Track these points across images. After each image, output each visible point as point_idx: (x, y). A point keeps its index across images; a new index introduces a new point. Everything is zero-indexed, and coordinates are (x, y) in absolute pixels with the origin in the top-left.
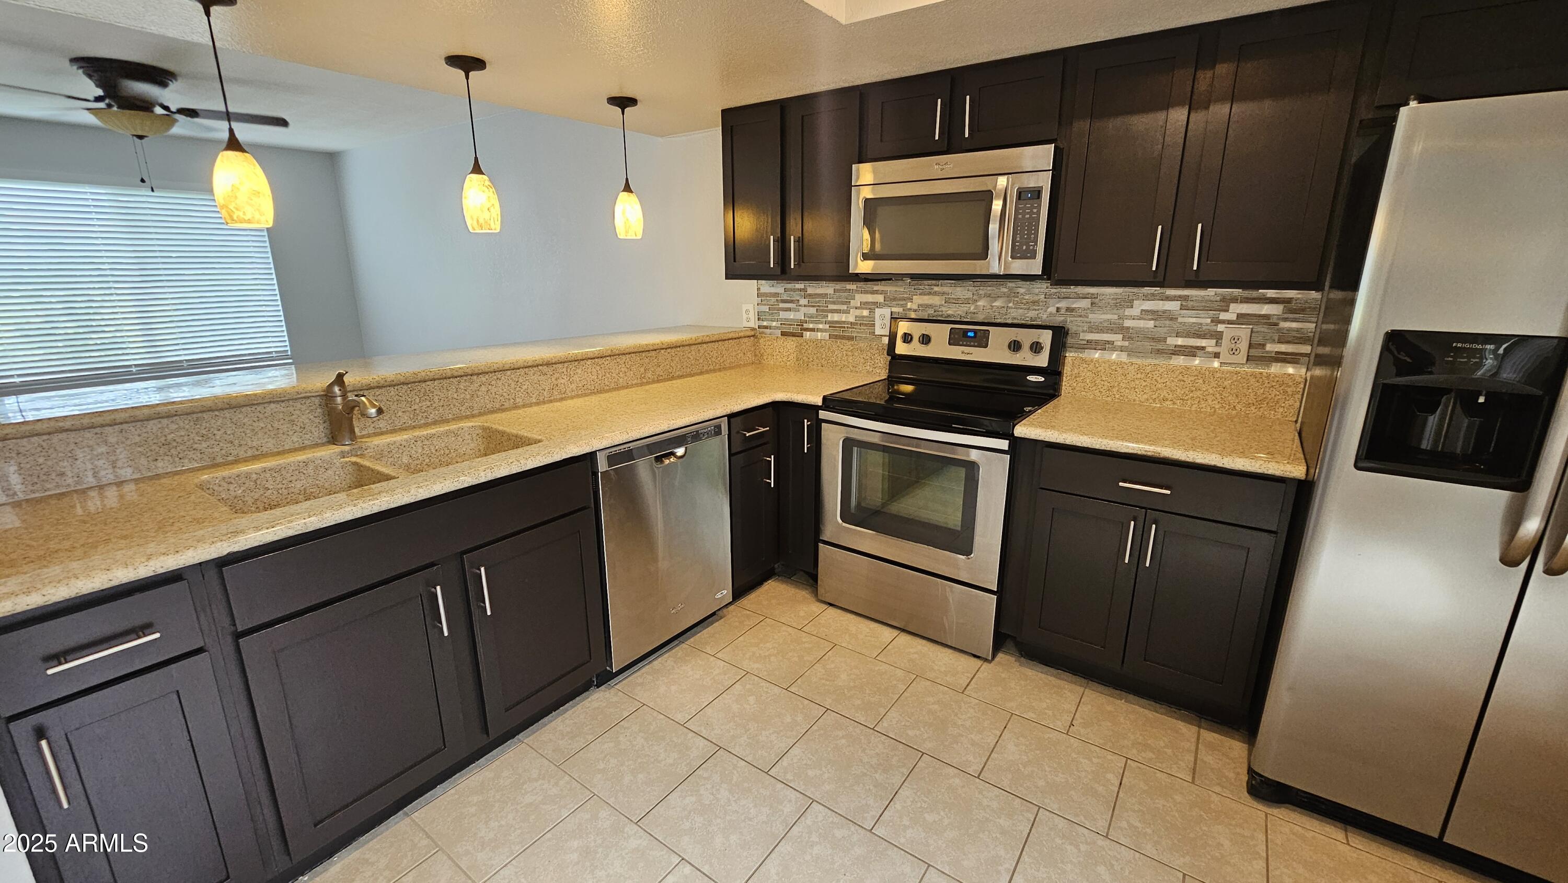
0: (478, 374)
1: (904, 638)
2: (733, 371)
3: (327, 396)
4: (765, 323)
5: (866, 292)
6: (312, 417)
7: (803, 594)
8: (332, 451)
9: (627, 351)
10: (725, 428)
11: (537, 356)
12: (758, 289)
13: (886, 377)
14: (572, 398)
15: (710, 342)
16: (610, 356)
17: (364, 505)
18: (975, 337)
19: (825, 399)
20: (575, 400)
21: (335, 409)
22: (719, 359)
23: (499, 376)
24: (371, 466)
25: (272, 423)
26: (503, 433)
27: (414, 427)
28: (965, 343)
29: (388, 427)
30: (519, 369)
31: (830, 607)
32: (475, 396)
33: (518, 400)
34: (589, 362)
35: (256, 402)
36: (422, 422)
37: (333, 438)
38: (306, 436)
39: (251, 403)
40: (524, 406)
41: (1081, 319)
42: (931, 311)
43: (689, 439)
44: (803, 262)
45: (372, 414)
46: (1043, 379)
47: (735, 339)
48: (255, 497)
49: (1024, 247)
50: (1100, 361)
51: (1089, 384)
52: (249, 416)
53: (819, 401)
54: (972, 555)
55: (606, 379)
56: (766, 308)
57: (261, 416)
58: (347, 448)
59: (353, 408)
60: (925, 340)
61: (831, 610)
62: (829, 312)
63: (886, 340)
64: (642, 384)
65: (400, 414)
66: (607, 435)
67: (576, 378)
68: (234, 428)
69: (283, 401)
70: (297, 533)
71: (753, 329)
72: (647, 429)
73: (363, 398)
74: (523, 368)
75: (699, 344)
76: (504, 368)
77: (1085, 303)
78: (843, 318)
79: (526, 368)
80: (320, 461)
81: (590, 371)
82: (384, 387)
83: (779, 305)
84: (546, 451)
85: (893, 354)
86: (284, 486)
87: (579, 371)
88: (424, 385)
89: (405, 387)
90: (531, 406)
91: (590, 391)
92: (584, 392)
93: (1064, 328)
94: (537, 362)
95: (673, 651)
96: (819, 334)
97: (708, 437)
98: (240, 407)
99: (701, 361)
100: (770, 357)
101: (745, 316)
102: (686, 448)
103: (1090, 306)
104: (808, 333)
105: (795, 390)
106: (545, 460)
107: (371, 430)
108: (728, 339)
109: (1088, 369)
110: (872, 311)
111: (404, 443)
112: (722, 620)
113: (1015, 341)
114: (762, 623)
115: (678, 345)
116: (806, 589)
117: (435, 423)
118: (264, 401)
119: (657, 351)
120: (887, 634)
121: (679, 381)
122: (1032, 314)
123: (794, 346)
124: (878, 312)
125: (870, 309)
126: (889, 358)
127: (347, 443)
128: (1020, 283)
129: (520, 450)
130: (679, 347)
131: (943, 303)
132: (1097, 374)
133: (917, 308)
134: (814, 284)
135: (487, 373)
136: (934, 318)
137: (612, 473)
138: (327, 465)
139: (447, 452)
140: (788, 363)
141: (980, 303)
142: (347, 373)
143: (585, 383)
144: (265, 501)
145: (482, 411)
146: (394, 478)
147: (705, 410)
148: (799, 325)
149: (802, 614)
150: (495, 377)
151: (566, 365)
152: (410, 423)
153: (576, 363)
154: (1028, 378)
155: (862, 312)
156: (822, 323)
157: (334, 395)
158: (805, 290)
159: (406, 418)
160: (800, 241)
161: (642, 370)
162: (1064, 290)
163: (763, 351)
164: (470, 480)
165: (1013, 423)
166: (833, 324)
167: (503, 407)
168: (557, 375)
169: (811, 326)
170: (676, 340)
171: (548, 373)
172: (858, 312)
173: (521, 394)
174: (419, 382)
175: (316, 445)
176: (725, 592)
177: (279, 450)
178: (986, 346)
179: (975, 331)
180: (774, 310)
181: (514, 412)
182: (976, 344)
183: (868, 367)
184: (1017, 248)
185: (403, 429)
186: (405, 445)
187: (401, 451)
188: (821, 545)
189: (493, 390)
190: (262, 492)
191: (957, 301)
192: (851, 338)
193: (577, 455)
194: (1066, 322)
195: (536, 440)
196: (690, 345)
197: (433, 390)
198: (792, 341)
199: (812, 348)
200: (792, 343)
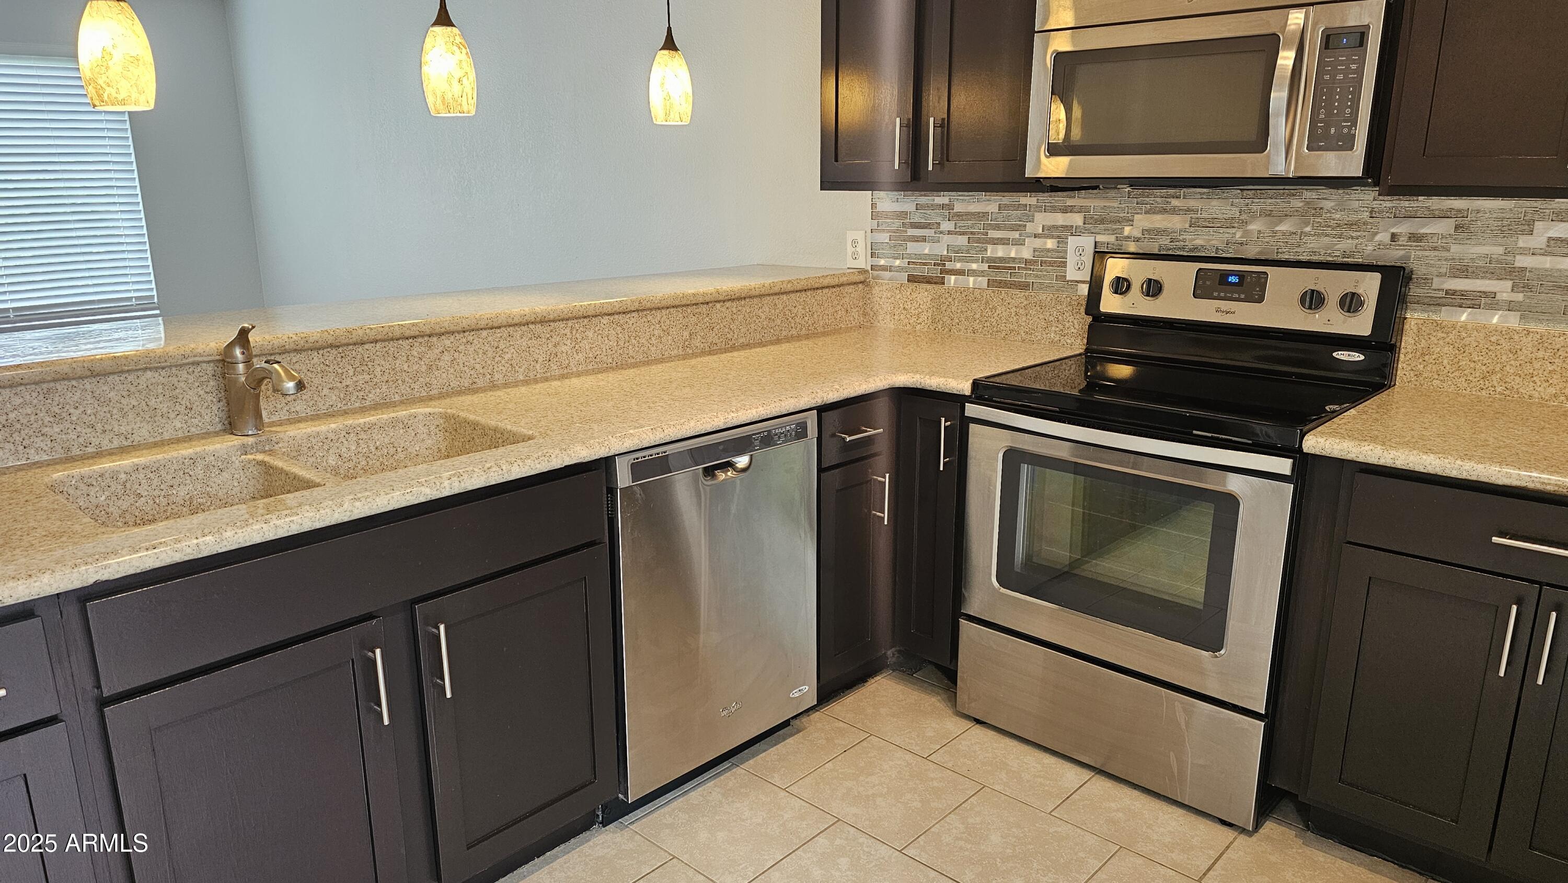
0: (440, 335)
1: (1101, 785)
2: (828, 339)
3: (225, 361)
4: (882, 262)
5: (1054, 209)
6: (202, 393)
7: (933, 702)
8: (230, 444)
9: (664, 303)
10: (812, 428)
11: (527, 309)
12: (873, 206)
13: (1082, 351)
14: (579, 375)
15: (793, 292)
16: (638, 311)
17: (278, 522)
18: (1240, 284)
19: (976, 384)
20: (583, 378)
21: (236, 381)
22: (806, 319)
23: (470, 338)
24: (285, 468)
25: (147, 400)
26: (475, 425)
27: (346, 413)
28: (1222, 294)
29: (308, 411)
30: (499, 327)
31: (977, 726)
32: (434, 367)
33: (496, 376)
34: (605, 320)
35: (126, 368)
36: (357, 405)
37: (230, 424)
38: (193, 420)
39: (120, 369)
40: (506, 385)
41: (1436, 253)
42: (1165, 241)
43: (757, 443)
44: (948, 161)
45: (288, 389)
46: (1362, 357)
47: (833, 287)
48: (124, 507)
49: (1333, 131)
50: (1469, 326)
51: (1448, 367)
52: (116, 388)
53: (965, 388)
54: (1222, 652)
55: (630, 347)
56: (885, 237)
57: (133, 389)
58: (251, 440)
59: (260, 381)
60: (1153, 288)
61: (978, 730)
62: (989, 243)
63: (1084, 289)
64: (685, 357)
65: (326, 391)
66: (631, 431)
67: (585, 344)
68: (96, 406)
69: (163, 368)
70: (186, 558)
71: (863, 271)
72: (692, 424)
73: (276, 366)
74: (505, 326)
75: (776, 294)
76: (479, 326)
77: (1444, 227)
78: (1014, 252)
79: (510, 326)
80: (213, 458)
81: (606, 333)
82: (304, 351)
83: (906, 232)
84: (540, 453)
85: (1095, 312)
86: (163, 493)
87: (590, 334)
88: (360, 350)
89: (334, 352)
90: (517, 386)
91: (605, 365)
92: (596, 366)
93: (1404, 268)
94: (526, 318)
95: (722, 777)
96: (971, 279)
97: (784, 442)
98: (105, 375)
99: (778, 322)
100: (888, 316)
101: (850, 249)
102: (751, 456)
103: (1452, 232)
104: (953, 277)
105: (927, 370)
106: (538, 466)
107: (284, 415)
108: (823, 288)
109: (1447, 340)
110: (1062, 241)
111: (331, 436)
112: (801, 734)
113: (1313, 291)
114: (864, 744)
115: (743, 295)
116: (938, 694)
117: (376, 407)
118: (138, 368)
119: (711, 305)
120: (1072, 775)
121: (742, 353)
122: (1346, 245)
123: (929, 299)
124: (1072, 242)
125: (1059, 237)
126: (1090, 319)
127: (250, 433)
128: (1326, 192)
129: (501, 450)
130: (745, 298)
131: (1187, 226)
132: (1462, 349)
133: (1140, 235)
134: (966, 196)
135: (453, 333)
136: (1170, 252)
137: (637, 490)
138: (223, 465)
139: (392, 451)
140: (918, 327)
141: (1254, 227)
142: (253, 327)
143: (598, 352)
144: (137, 514)
145: (444, 391)
146: (318, 485)
147: (783, 398)
148: (939, 265)
149: (930, 733)
150: (464, 340)
151: (570, 323)
152: (339, 405)
153: (586, 321)
154: (1334, 354)
155: (1045, 243)
156: (976, 261)
157: (234, 361)
158: (950, 207)
159: (334, 398)
160: (945, 126)
161: (686, 334)
162: (1407, 204)
163: (877, 306)
164: (429, 492)
165: (1301, 430)
166: (996, 264)
167: (475, 386)
168: (556, 339)
169: (958, 266)
170: (739, 286)
171: (542, 335)
172: (1038, 243)
173: (501, 368)
174: (355, 344)
175: (206, 435)
176: (805, 688)
177: (156, 440)
178: (1260, 300)
179: (1241, 275)
180: (900, 239)
181: (491, 393)
182: (1243, 296)
183: (1052, 335)
184: (1320, 131)
185: (331, 415)
186: (333, 437)
187: (326, 447)
188: (962, 621)
189: (461, 358)
190: (132, 501)
191: (1211, 224)
192: (1024, 286)
193: (587, 460)
194: (1409, 258)
195: (525, 435)
196: (761, 296)
197: (374, 357)
198: (926, 291)
199: (959, 302)
200: (926, 293)
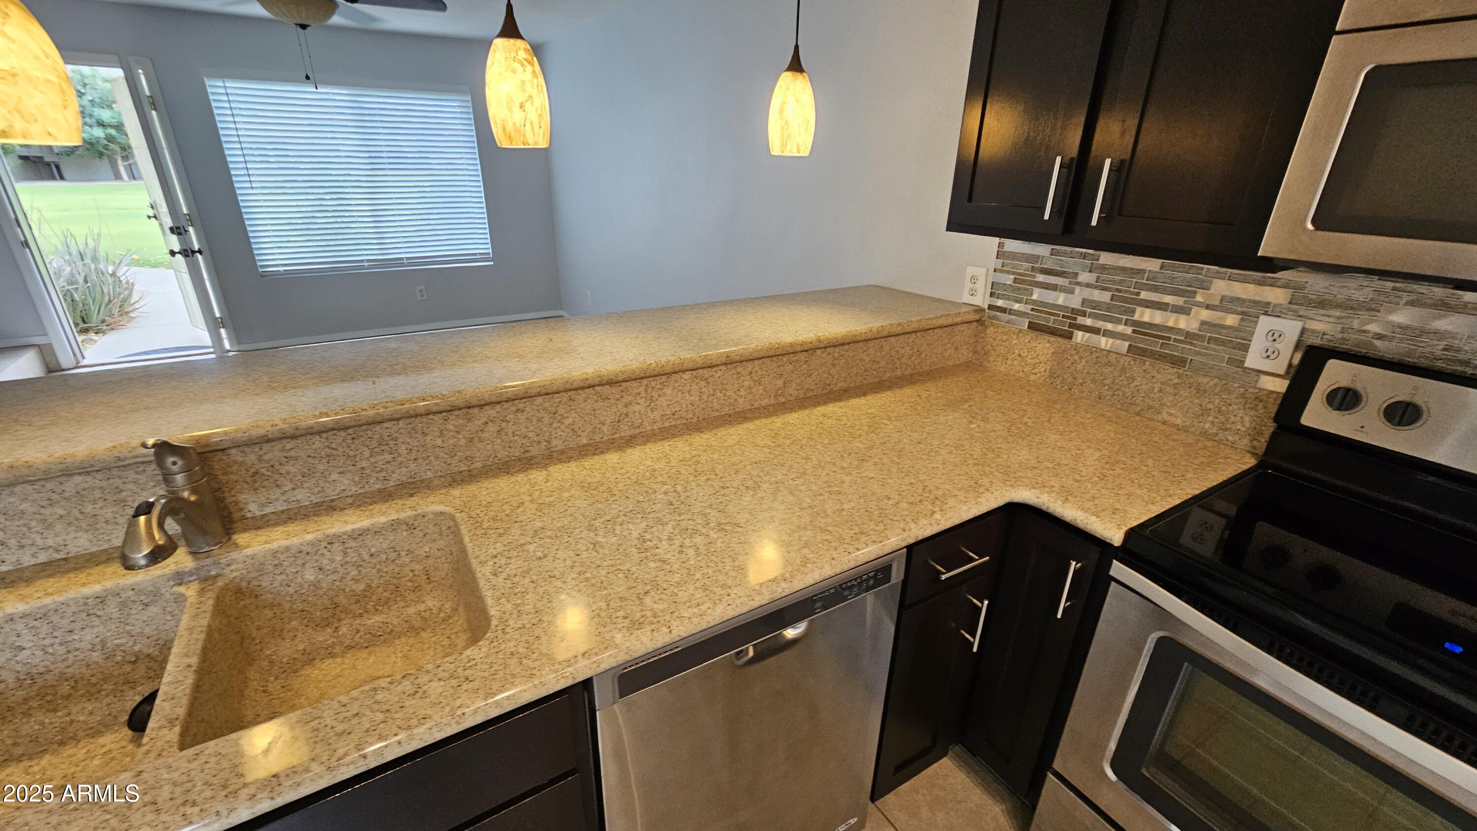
0: (481, 406)
4: (1000, 303)
10: (898, 570)
12: (1001, 245)
16: (726, 364)
22: (913, 359)
23: (521, 406)
25: (80, 507)
32: (476, 440)
36: (378, 486)
43: (818, 605)
44: (1118, 217)
47: (946, 327)
52: (30, 498)
56: (1009, 279)
57: (56, 497)
60: (1404, 414)
62: (1140, 305)
63: (1269, 383)
66: (620, 638)
71: (979, 310)
78: (1173, 320)
83: (1034, 277)
85: (1289, 425)
88: (377, 429)
89: (342, 433)
96: (1104, 339)
97: (857, 593)
100: (1000, 359)
101: (968, 285)
104: (1083, 334)
108: (935, 330)
110: (1246, 319)
123: (1051, 352)
124: (1265, 323)
125: (1243, 313)
126: (1278, 428)
135: (499, 403)
140: (1032, 377)
148: (1068, 317)
150: (514, 409)
152: (354, 489)
155: (1224, 318)
156: (1118, 321)
157: (167, 472)
159: (346, 482)
160: (1124, 169)
163: (989, 347)
166: (1138, 326)
169: (1093, 323)
172: (1213, 316)
176: (855, 820)
180: (1023, 284)
188: (1051, 774)
189: (511, 429)
196: (866, 341)
197: (397, 435)
198: (1049, 342)
199: (1087, 362)
200: (1048, 345)
